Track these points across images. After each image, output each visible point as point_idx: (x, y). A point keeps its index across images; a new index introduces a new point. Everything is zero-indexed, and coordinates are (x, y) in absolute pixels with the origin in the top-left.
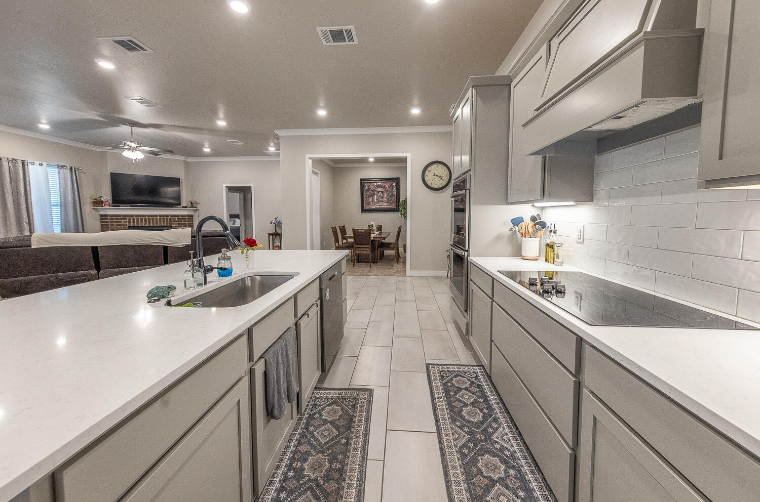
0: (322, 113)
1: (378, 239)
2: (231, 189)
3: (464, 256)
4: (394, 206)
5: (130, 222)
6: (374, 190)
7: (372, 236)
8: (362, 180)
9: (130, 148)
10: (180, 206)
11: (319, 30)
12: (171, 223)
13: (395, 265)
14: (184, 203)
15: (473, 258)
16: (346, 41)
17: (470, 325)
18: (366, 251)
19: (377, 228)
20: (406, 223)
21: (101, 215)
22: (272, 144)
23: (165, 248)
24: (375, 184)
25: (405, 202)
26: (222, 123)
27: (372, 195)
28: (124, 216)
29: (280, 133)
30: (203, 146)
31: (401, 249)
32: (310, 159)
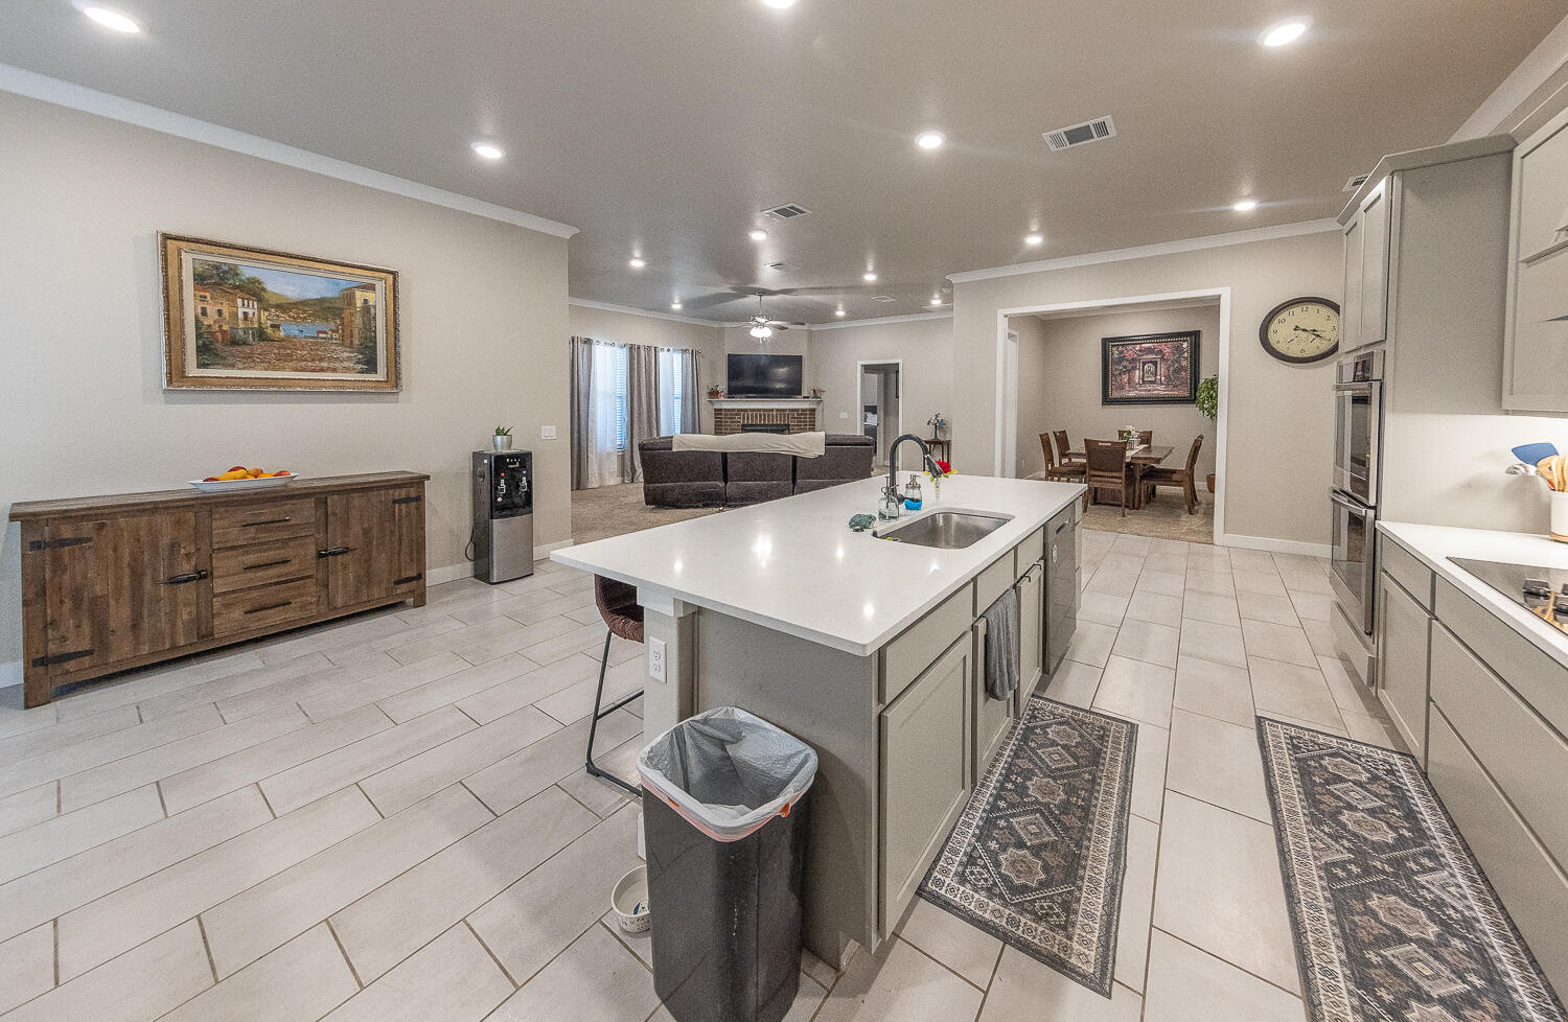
0: (1034, 241)
1: (1141, 462)
2: (868, 369)
3: (1365, 517)
4: (1184, 392)
5: (744, 420)
6: (1133, 359)
7: (1129, 454)
8: (1105, 342)
9: (760, 325)
10: (800, 397)
11: (1046, 136)
12: (788, 420)
13: (1185, 517)
14: (804, 393)
15: (1385, 524)
16: (1092, 137)
17: (1380, 665)
18: (1116, 483)
19: (1139, 437)
20: (1214, 428)
21: (716, 410)
22: (936, 296)
23: (795, 458)
24: (1138, 348)
25: (1213, 384)
26: (870, 278)
27: (1130, 371)
28: (739, 410)
29: (955, 279)
30: (835, 308)
31: (1200, 485)
32: (1006, 316)
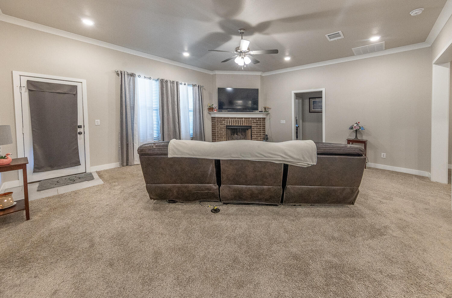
5: (227, 122)
9: (240, 55)
10: (257, 111)
12: (251, 124)
14: (260, 109)
21: (212, 118)
23: (286, 166)
